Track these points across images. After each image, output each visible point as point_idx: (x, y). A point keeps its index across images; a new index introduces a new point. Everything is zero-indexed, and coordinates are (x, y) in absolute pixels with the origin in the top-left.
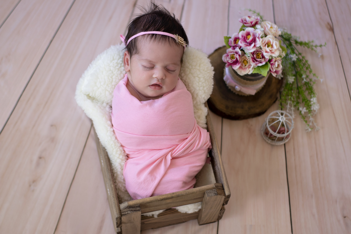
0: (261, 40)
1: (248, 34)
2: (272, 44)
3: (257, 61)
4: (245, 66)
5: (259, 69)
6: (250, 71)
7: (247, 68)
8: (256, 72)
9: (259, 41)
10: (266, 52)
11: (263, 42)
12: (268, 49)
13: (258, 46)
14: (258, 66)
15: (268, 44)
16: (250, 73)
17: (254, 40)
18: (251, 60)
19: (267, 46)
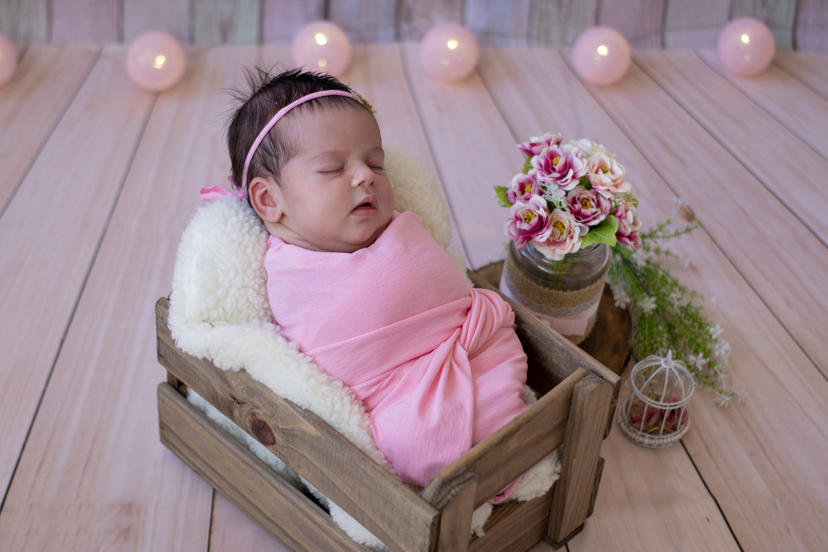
0: (585, 161)
1: (552, 155)
2: (609, 167)
3: (585, 216)
4: (562, 234)
5: (595, 235)
6: (574, 244)
7: (565, 240)
8: (588, 243)
9: (583, 163)
10: (603, 185)
11: (591, 165)
12: (606, 179)
13: (581, 174)
14: (592, 228)
15: (603, 168)
16: (575, 250)
17: (568, 166)
18: (572, 218)
19: (601, 172)
